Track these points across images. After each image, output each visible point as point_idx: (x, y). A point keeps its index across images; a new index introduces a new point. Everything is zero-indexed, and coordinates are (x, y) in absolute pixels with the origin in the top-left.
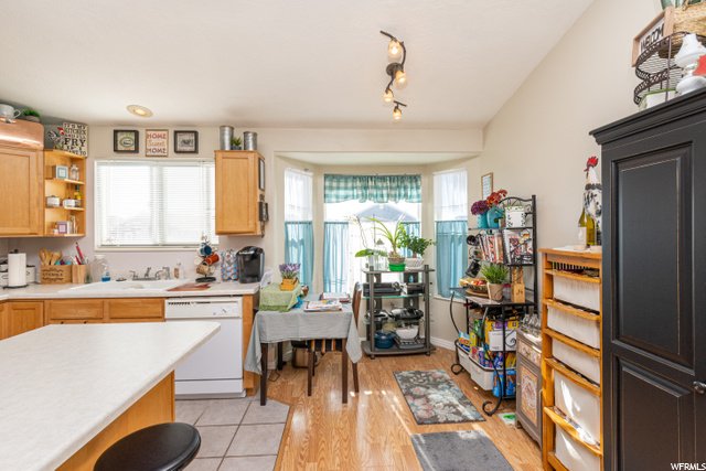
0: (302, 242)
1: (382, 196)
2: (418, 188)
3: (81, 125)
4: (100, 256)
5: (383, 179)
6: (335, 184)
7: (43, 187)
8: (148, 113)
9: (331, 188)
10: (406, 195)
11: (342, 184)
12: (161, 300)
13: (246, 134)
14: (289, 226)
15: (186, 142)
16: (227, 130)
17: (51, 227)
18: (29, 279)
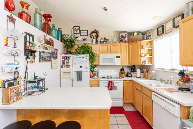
12: (152, 91)
15: (178, 21)
17: (143, 62)
18: (142, 76)
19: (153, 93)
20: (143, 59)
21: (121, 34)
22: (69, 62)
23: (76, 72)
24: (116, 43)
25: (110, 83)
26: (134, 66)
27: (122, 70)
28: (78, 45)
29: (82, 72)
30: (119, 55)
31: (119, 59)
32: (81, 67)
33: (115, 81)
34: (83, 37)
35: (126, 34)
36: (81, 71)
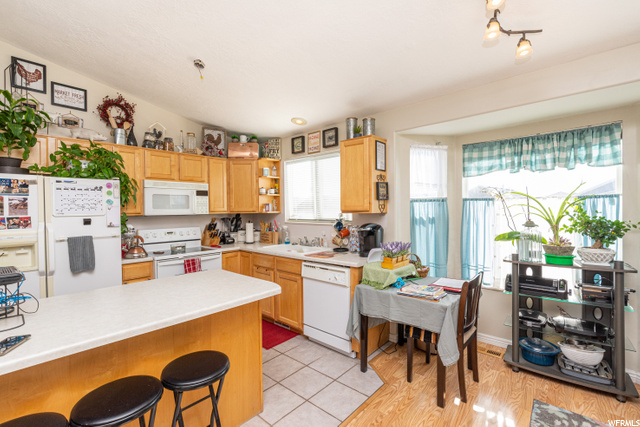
0: (432, 221)
1: (545, 162)
2: (613, 143)
3: (277, 139)
4: (285, 227)
5: (548, 138)
6: (475, 155)
7: (257, 181)
8: (305, 123)
9: (471, 160)
10: (589, 157)
11: (486, 153)
12: (300, 261)
13: (365, 120)
14: (416, 205)
15: (330, 138)
16: (352, 121)
17: (262, 207)
18: (258, 239)
19: (304, 263)
20: (263, 200)
21: (207, 132)
22: (26, 205)
23: (66, 244)
24: (193, 152)
25: (189, 265)
26: (238, 215)
27: (211, 227)
28: (62, 143)
29: (94, 241)
30: (204, 187)
31: (205, 199)
32: (87, 222)
33: (202, 258)
34: (65, 112)
35: (220, 135)
36: (91, 237)
